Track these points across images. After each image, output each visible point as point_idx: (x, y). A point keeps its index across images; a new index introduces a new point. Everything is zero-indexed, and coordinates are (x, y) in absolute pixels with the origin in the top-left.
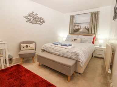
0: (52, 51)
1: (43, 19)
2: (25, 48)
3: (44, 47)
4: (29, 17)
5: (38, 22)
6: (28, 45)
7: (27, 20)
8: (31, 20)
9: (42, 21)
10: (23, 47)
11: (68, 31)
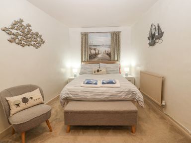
0: (89, 96)
1: (41, 36)
2: (23, 105)
3: (68, 92)
4: (14, 31)
5: (33, 43)
6: (27, 95)
7: (9, 37)
8: (20, 37)
9: (39, 39)
10: (18, 105)
11: (80, 57)
